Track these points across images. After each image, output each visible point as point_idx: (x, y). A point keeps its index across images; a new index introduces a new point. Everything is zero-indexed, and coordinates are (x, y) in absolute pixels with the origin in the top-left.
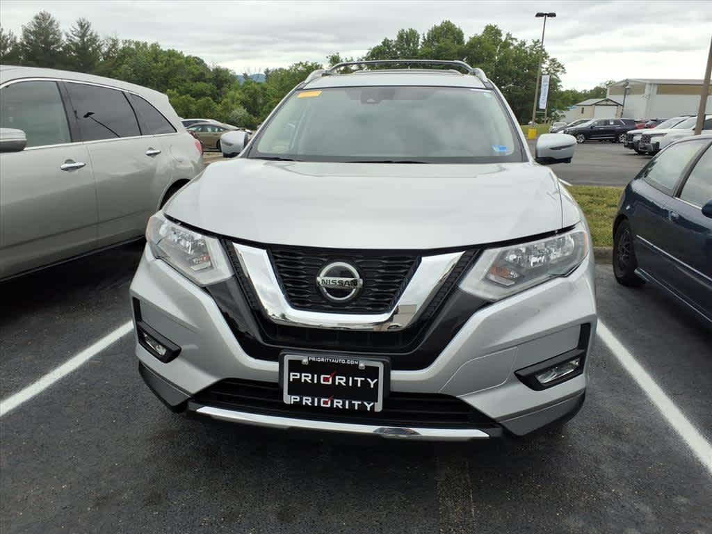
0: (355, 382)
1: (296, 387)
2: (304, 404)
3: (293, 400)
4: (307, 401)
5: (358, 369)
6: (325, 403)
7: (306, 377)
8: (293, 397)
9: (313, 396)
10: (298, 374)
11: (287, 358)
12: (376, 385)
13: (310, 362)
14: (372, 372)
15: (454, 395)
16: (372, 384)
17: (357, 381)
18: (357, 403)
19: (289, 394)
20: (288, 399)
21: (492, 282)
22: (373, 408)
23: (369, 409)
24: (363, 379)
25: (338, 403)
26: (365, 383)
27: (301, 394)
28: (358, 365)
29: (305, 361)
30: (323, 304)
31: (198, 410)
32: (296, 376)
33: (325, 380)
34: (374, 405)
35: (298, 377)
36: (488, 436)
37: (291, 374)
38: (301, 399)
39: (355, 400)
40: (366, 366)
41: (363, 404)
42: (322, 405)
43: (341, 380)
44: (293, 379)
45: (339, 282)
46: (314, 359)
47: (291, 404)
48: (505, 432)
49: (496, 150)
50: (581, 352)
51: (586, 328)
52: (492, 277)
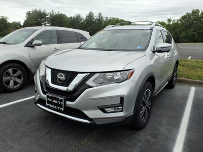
1: (49, 102)
4: (50, 105)
6: (53, 106)
7: (50, 100)
11: (47, 94)
15: (80, 110)
20: (47, 104)
22: (62, 109)
24: (60, 102)
28: (59, 98)
29: (50, 96)
31: (38, 105)
33: (54, 101)
36: (89, 122)
39: (59, 107)
40: (61, 99)
43: (56, 102)
45: (60, 78)
48: (95, 123)
49: (138, 48)
50: (121, 105)
51: (122, 98)
52: (95, 81)
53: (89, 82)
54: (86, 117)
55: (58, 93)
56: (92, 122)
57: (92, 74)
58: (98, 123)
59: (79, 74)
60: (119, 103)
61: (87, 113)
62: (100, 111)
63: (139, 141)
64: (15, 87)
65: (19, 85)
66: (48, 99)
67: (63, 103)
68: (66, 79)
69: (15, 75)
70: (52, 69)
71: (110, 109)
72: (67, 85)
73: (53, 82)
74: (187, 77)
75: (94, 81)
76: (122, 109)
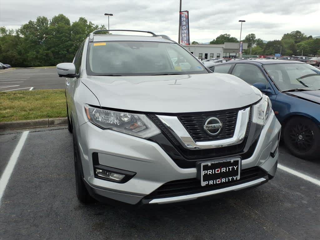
0: (229, 169)
1: (207, 178)
2: (210, 184)
3: (205, 184)
4: (211, 182)
5: (231, 163)
6: (218, 181)
7: (210, 172)
8: (205, 182)
9: (213, 179)
10: (206, 171)
11: (202, 164)
12: (237, 168)
13: (212, 164)
14: (236, 163)
16: (235, 168)
17: (230, 168)
18: (230, 178)
19: (203, 181)
22: (236, 178)
23: (235, 180)
24: (232, 167)
25: (223, 180)
26: (233, 169)
27: (208, 180)
28: (230, 161)
29: (210, 164)
30: (208, 137)
31: (149, 203)
32: (205, 172)
33: (217, 171)
34: (237, 177)
35: (206, 173)
36: (265, 179)
38: (209, 183)
39: (230, 177)
41: (233, 178)
43: (224, 170)
44: (204, 174)
45: (214, 126)
46: (213, 163)
47: (205, 186)
72: (230, 134)
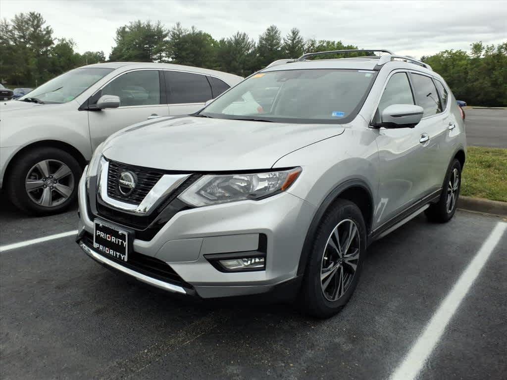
15: (165, 261)
20: (96, 245)
21: (202, 196)
37: (97, 231)
40: (122, 234)
42: (106, 252)
48: (196, 294)
49: (334, 114)
50: (260, 253)
51: (263, 238)
52: (203, 192)
53: (187, 196)
54: (175, 279)
55: (120, 219)
56: (191, 292)
57: (196, 175)
58: (204, 294)
59: (165, 176)
60: (257, 248)
61: (178, 268)
62: (209, 267)
63: (312, 347)
64: (55, 204)
65: (63, 200)
66: (99, 233)
67: (126, 244)
68: (136, 186)
69: (56, 176)
70: (110, 161)
71: (234, 262)
73: (111, 193)
74: (492, 195)
75: (198, 193)
76: (265, 263)
